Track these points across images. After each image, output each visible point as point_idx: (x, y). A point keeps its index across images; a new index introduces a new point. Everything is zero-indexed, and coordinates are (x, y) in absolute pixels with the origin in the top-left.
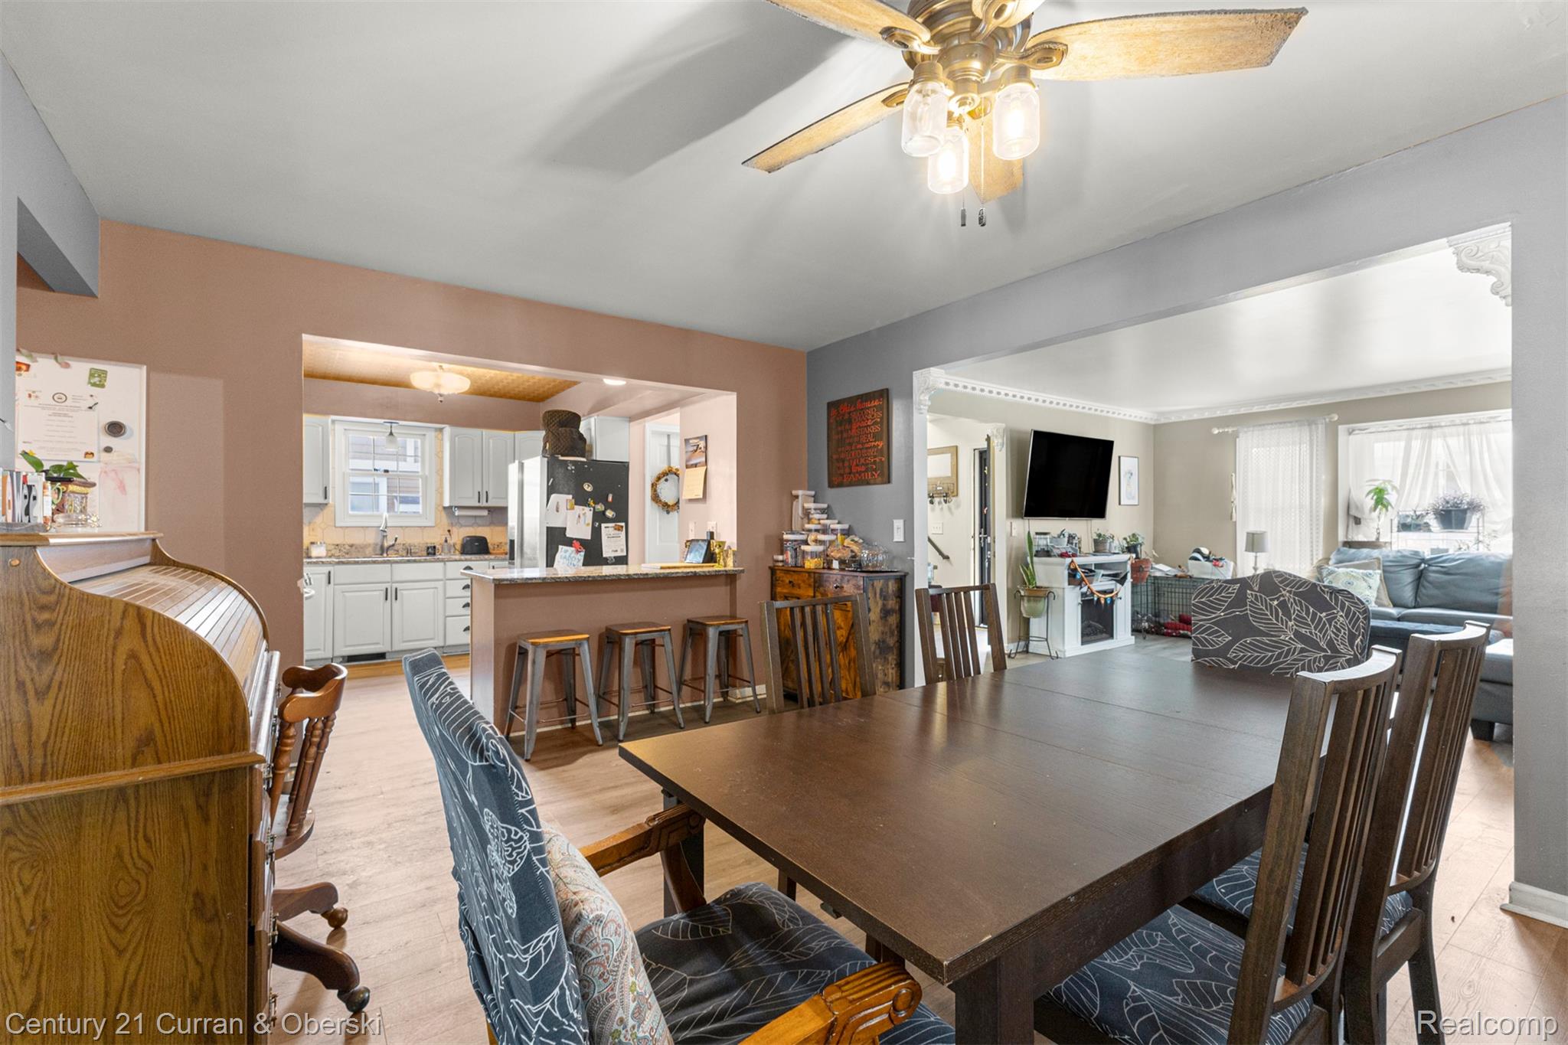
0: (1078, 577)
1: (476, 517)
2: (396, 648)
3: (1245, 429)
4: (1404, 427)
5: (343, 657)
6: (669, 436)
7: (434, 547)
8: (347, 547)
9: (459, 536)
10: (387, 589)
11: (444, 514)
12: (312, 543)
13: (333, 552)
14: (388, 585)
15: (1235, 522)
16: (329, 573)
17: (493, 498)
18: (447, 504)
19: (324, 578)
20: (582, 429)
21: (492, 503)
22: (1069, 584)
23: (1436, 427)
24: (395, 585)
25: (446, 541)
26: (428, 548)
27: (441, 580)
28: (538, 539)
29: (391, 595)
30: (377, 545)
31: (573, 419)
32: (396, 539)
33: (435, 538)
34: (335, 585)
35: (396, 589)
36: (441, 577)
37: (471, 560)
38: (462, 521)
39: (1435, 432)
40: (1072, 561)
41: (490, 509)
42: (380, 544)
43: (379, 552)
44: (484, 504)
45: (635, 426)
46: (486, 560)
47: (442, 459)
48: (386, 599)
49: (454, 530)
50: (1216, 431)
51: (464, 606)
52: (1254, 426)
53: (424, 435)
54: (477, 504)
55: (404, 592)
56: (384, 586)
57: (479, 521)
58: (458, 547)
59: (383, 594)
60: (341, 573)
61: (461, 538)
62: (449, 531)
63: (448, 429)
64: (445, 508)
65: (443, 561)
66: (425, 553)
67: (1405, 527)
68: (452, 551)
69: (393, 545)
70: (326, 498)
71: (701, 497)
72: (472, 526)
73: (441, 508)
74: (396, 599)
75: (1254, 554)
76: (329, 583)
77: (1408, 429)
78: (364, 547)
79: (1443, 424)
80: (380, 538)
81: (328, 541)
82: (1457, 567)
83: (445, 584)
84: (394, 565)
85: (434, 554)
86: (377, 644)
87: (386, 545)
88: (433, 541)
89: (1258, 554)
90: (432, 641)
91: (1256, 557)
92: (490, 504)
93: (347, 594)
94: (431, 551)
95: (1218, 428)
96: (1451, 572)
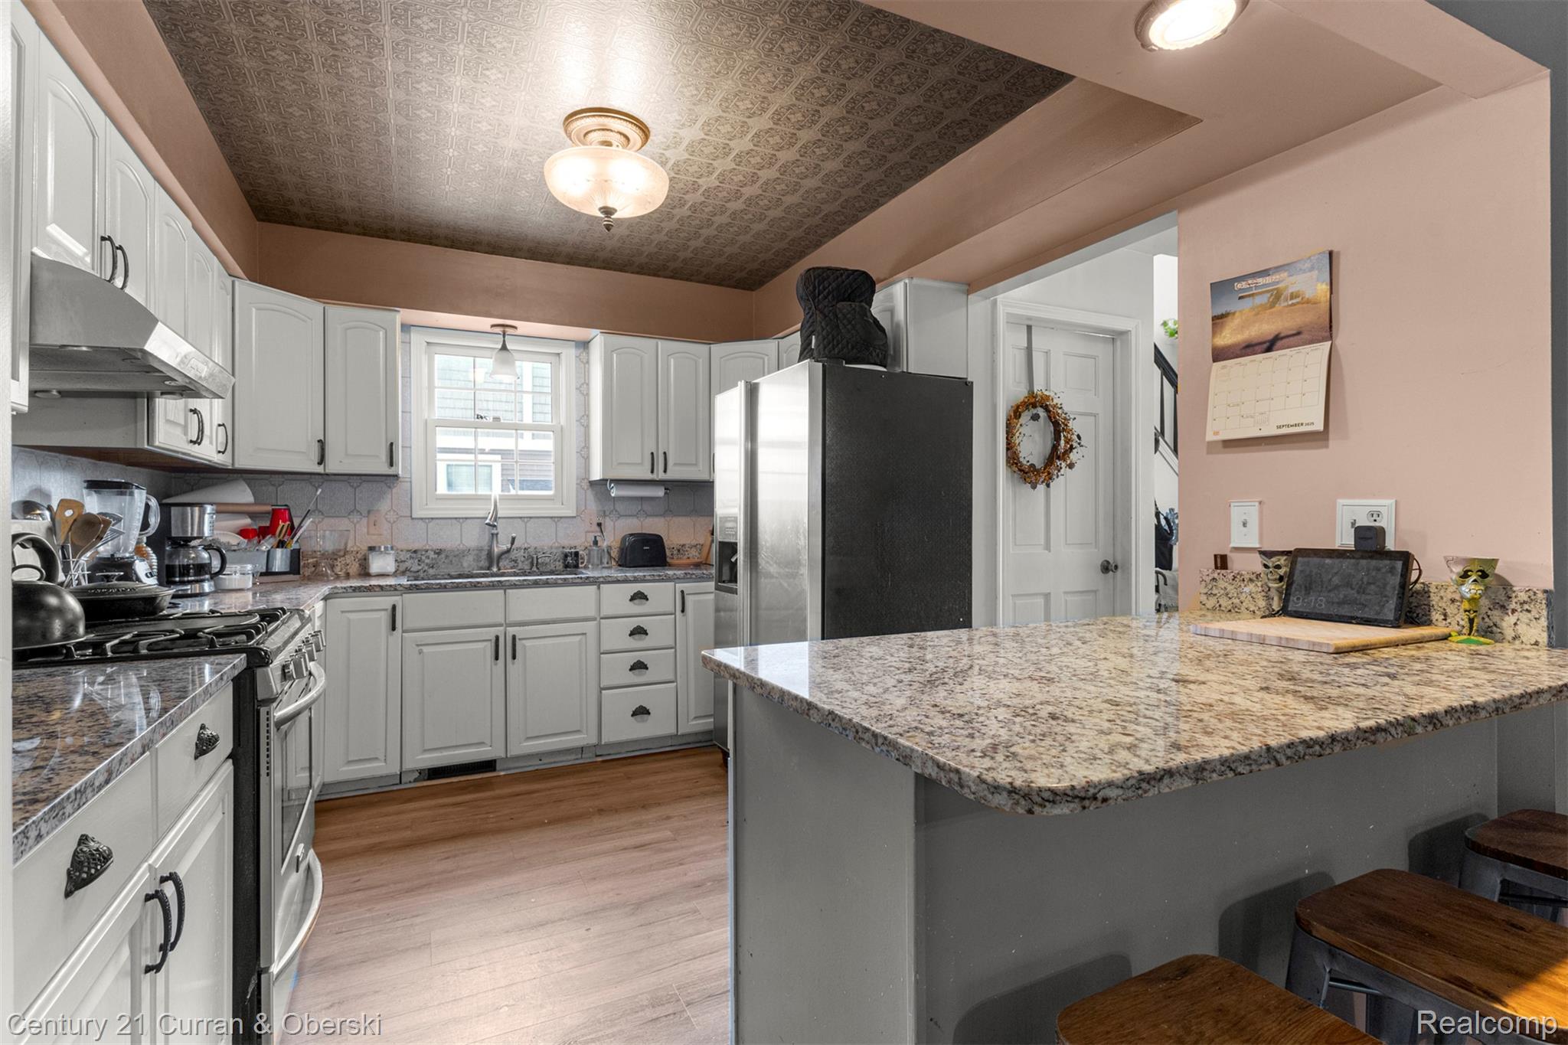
1: (642, 499)
2: (515, 750)
5: (421, 772)
6: (1029, 328)
7: (577, 554)
8: (432, 555)
9: (614, 535)
10: (497, 638)
11: (590, 495)
12: (372, 549)
13: (408, 564)
14: (499, 631)
16: (394, 608)
17: (675, 464)
18: (596, 475)
19: (384, 618)
20: (876, 309)
21: (675, 473)
24: (511, 631)
25: (596, 543)
26: (566, 556)
27: (594, 619)
28: (803, 542)
29: (504, 649)
30: (480, 550)
31: (860, 287)
32: (513, 539)
33: (578, 538)
34: (403, 632)
35: (514, 637)
36: (592, 613)
37: (643, 580)
38: (621, 507)
41: (670, 485)
42: (486, 548)
43: (486, 564)
44: (660, 475)
45: (978, 304)
46: (669, 579)
47: (586, 396)
48: (497, 658)
49: (608, 524)
51: (632, 668)
53: (559, 354)
54: (649, 476)
55: (528, 643)
56: (494, 631)
57: (647, 507)
58: (615, 553)
59: (489, 647)
60: (417, 607)
61: (619, 538)
62: (599, 525)
63: (598, 339)
64: (592, 484)
65: (595, 582)
66: (560, 565)
68: (605, 560)
69: (508, 551)
70: (391, 465)
71: (1320, 427)
72: (635, 516)
73: (585, 485)
74: (514, 657)
76: (394, 629)
78: (461, 554)
80: (487, 537)
81: (401, 545)
83: (600, 624)
84: (509, 591)
85: (576, 566)
86: (482, 744)
87: (496, 551)
88: (573, 543)
90: (577, 736)
92: (670, 476)
93: (425, 649)
94: (571, 561)
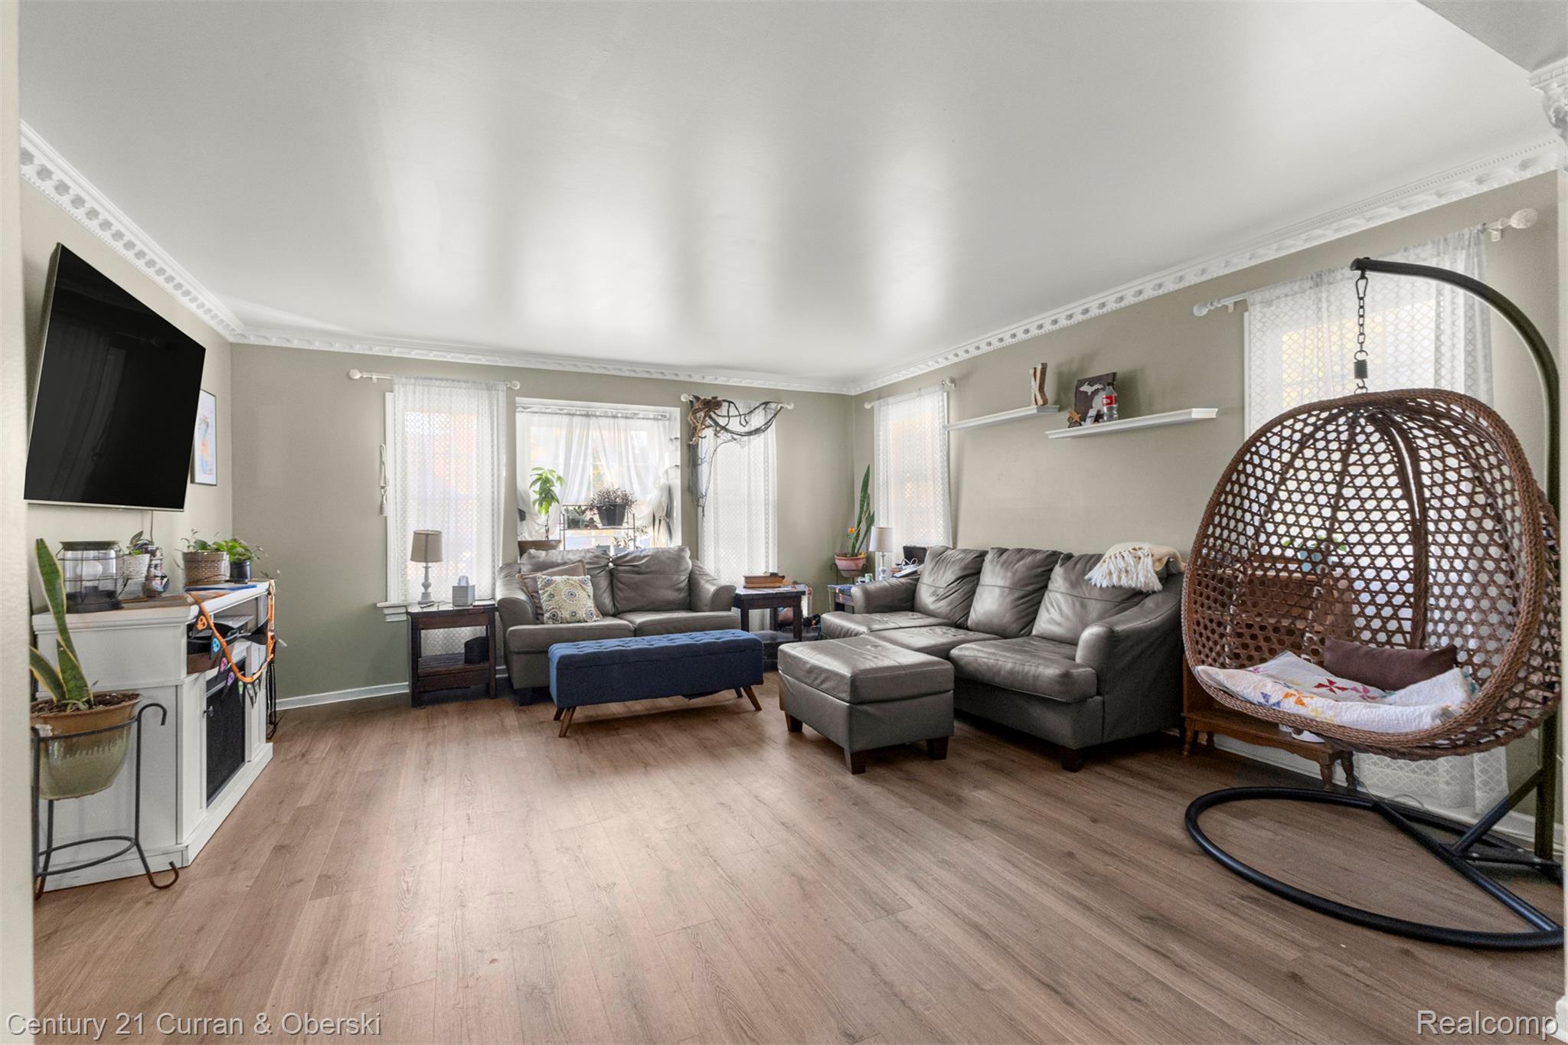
0: (216, 649)
3: (404, 380)
4: (565, 411)
15: (386, 518)
22: (190, 672)
23: (592, 415)
39: (593, 420)
40: (201, 613)
50: (357, 375)
52: (416, 378)
67: (574, 523)
75: (424, 564)
77: (569, 414)
79: (598, 414)
82: (647, 564)
89: (430, 564)
91: (427, 568)
95: (361, 372)
96: (641, 571)
